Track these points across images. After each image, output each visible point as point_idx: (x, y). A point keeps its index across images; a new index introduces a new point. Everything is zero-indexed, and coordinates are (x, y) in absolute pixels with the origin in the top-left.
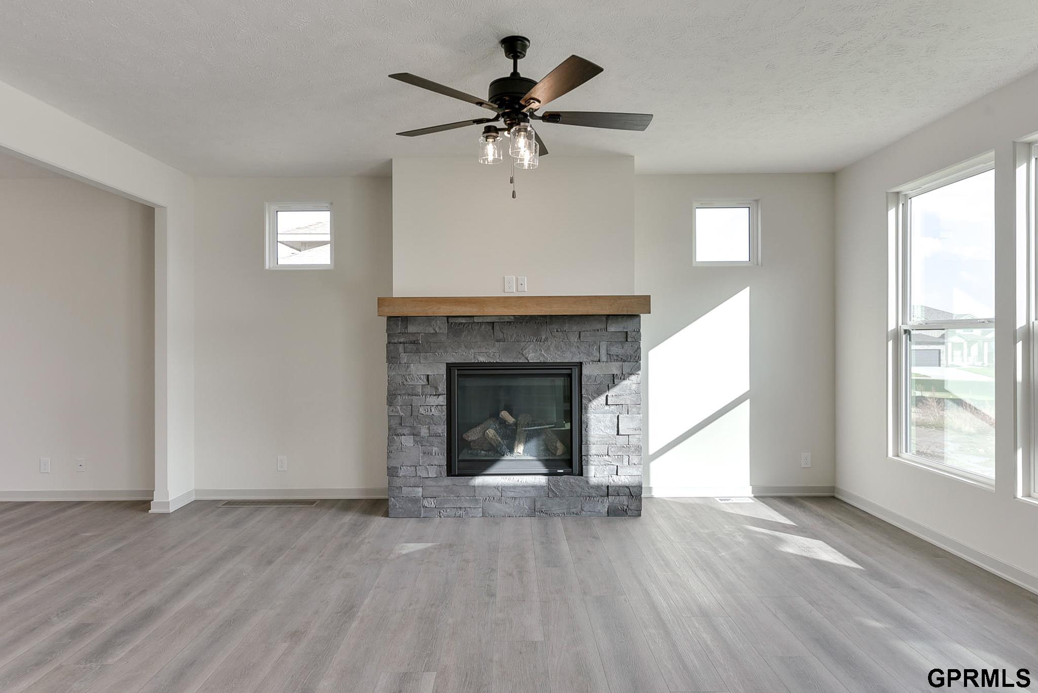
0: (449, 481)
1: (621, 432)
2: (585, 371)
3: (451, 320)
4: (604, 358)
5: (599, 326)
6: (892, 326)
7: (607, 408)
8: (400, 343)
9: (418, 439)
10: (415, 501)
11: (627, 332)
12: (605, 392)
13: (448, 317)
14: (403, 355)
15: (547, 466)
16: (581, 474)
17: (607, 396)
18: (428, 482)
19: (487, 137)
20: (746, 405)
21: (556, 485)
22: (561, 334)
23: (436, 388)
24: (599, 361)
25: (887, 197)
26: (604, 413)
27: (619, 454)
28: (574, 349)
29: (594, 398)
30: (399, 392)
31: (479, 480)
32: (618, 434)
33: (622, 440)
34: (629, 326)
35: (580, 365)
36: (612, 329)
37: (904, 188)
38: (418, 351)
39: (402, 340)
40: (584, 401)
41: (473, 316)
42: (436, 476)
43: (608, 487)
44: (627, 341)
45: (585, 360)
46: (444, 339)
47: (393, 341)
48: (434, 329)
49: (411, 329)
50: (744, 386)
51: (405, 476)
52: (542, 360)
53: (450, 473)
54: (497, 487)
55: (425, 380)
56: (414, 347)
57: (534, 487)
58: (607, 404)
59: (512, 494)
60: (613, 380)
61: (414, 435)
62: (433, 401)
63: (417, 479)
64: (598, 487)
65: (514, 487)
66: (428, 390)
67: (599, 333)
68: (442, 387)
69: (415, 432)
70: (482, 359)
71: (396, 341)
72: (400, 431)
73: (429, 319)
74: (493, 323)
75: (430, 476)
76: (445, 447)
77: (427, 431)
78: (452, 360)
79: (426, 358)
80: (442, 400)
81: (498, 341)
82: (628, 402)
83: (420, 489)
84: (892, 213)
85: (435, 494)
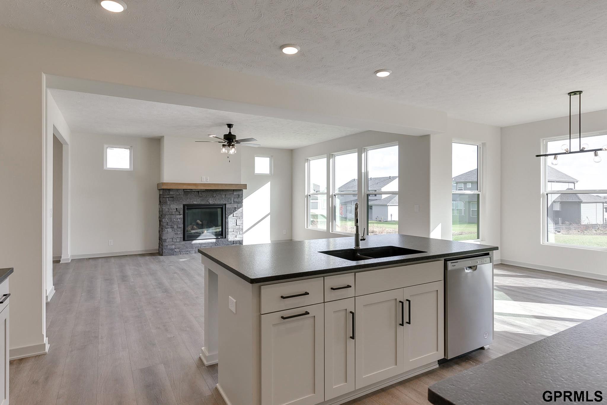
0: (184, 243)
1: (237, 225)
2: (227, 206)
3: (185, 190)
4: (232, 202)
5: (231, 193)
6: (306, 194)
7: (233, 217)
8: (167, 198)
9: (173, 229)
10: (172, 250)
11: (239, 195)
12: (233, 213)
13: (184, 189)
14: (168, 202)
15: (216, 236)
16: (225, 238)
17: (233, 214)
18: (177, 243)
19: (223, 147)
20: (269, 216)
21: (218, 242)
22: (219, 195)
23: (180, 213)
24: (231, 203)
25: (305, 160)
26: (233, 219)
27: (237, 231)
28: (224, 200)
29: (230, 215)
30: (167, 214)
31: (194, 242)
32: (236, 225)
33: (237, 227)
34: (240, 193)
35: (225, 204)
36: (235, 193)
37: (309, 158)
38: (173, 200)
39: (168, 197)
40: (227, 216)
41: (192, 189)
42: (179, 241)
43: (233, 241)
44: (239, 197)
45: (227, 203)
46: (182, 196)
47: (165, 197)
48: (179, 193)
49: (171, 193)
50: (268, 211)
51: (169, 242)
52: (214, 203)
53: (184, 240)
54: (199, 244)
55: (176, 210)
56: (172, 199)
57: (211, 243)
58: (233, 216)
59: (204, 245)
60: (235, 209)
61: (172, 228)
62: (178, 217)
63: (173, 242)
64: (230, 242)
65: (205, 243)
66: (177, 213)
67: (231, 195)
68: (182, 212)
69: (173, 227)
70: (195, 203)
71: (166, 197)
72: (167, 227)
73: (177, 190)
74: (199, 191)
75: (177, 241)
76: (182, 231)
77: (176, 226)
78: (185, 203)
79: (176, 203)
80: (182, 216)
81: (200, 197)
82: (239, 216)
83: (174, 246)
84: (306, 164)
85: (179, 247)
